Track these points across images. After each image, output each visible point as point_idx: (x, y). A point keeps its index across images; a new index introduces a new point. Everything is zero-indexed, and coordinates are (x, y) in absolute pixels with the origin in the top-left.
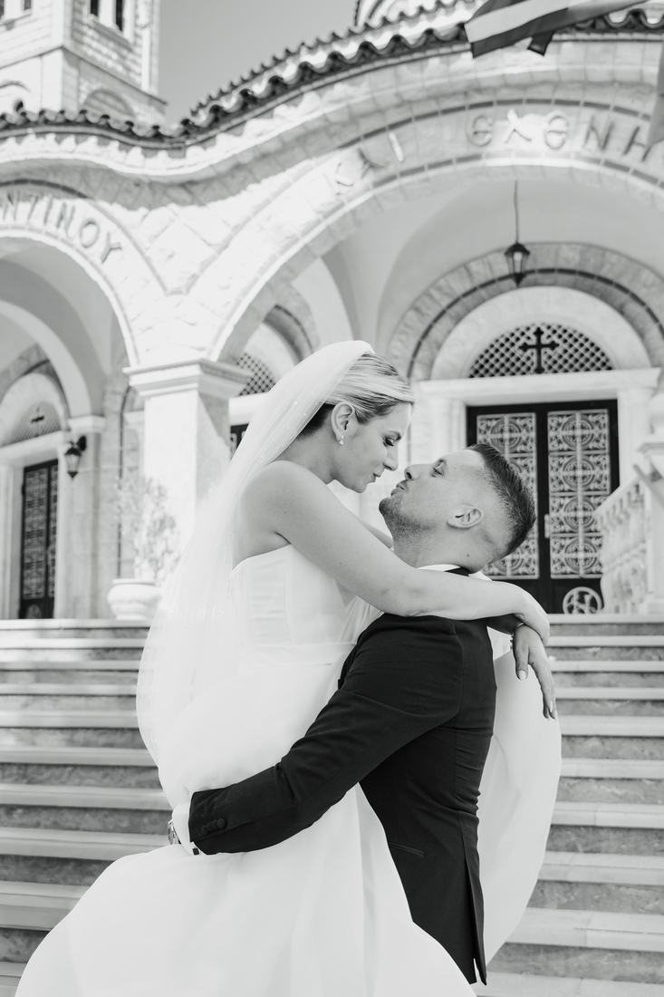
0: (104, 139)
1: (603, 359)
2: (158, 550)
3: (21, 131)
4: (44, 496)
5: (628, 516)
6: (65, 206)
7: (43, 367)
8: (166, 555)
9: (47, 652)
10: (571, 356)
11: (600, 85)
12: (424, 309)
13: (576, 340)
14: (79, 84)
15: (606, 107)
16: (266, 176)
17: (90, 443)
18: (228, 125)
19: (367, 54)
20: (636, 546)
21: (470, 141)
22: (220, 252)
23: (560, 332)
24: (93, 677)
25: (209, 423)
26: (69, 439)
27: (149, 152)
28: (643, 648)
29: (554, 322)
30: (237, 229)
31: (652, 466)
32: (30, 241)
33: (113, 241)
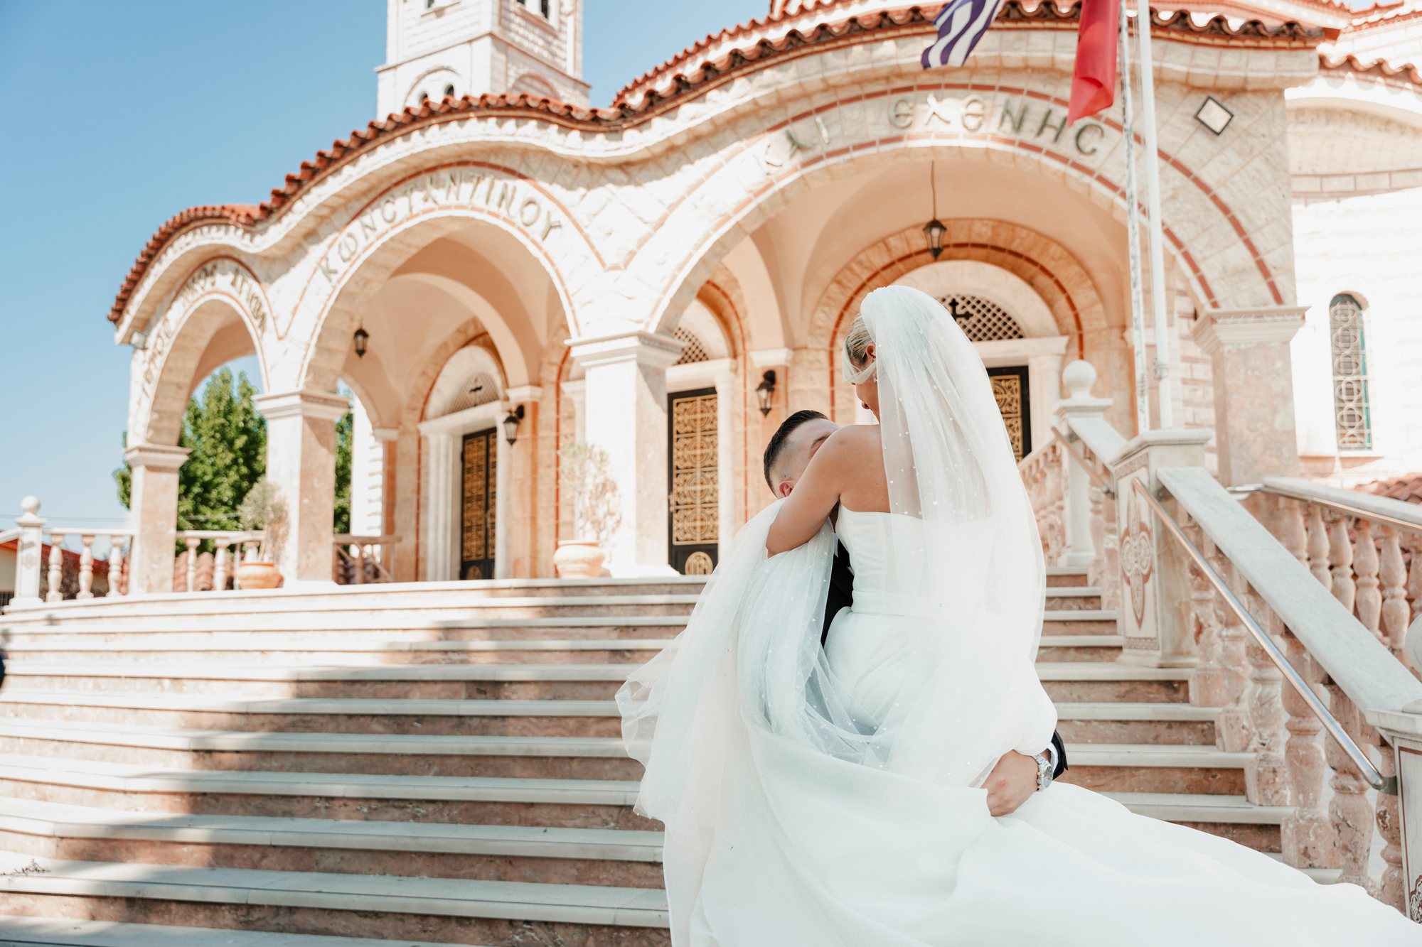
0: (544, 123)
1: (1014, 328)
2: (600, 513)
3: (464, 115)
4: (483, 463)
5: (1044, 475)
6: (506, 186)
7: (481, 340)
8: (608, 517)
9: (499, 611)
10: (984, 325)
11: (1015, 70)
12: (845, 282)
13: (989, 311)
14: (507, 69)
15: (1018, 91)
16: (700, 157)
17: (528, 411)
18: (663, 109)
19: (794, 41)
20: (1052, 503)
21: (892, 123)
22: (656, 228)
23: (973, 303)
24: (545, 634)
25: (646, 390)
26: (508, 408)
27: (587, 135)
28: (1063, 598)
29: (968, 293)
30: (672, 207)
31: (1070, 428)
32: (473, 219)
33: (554, 219)
